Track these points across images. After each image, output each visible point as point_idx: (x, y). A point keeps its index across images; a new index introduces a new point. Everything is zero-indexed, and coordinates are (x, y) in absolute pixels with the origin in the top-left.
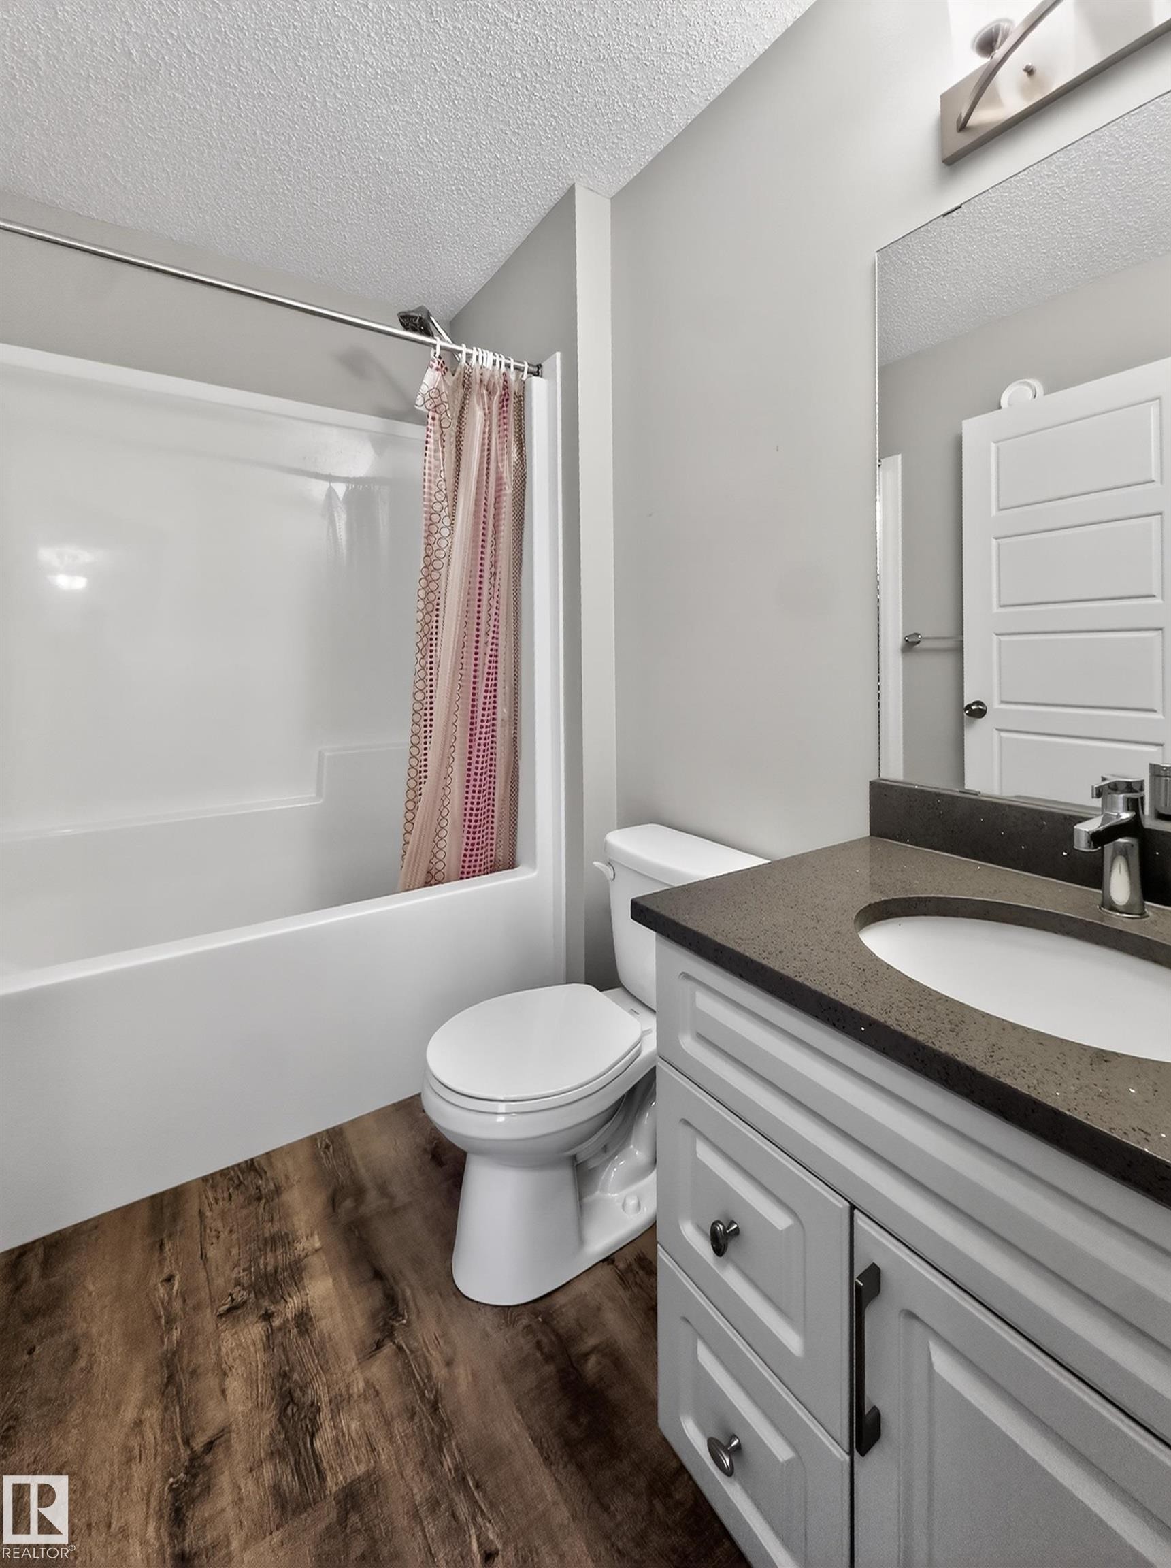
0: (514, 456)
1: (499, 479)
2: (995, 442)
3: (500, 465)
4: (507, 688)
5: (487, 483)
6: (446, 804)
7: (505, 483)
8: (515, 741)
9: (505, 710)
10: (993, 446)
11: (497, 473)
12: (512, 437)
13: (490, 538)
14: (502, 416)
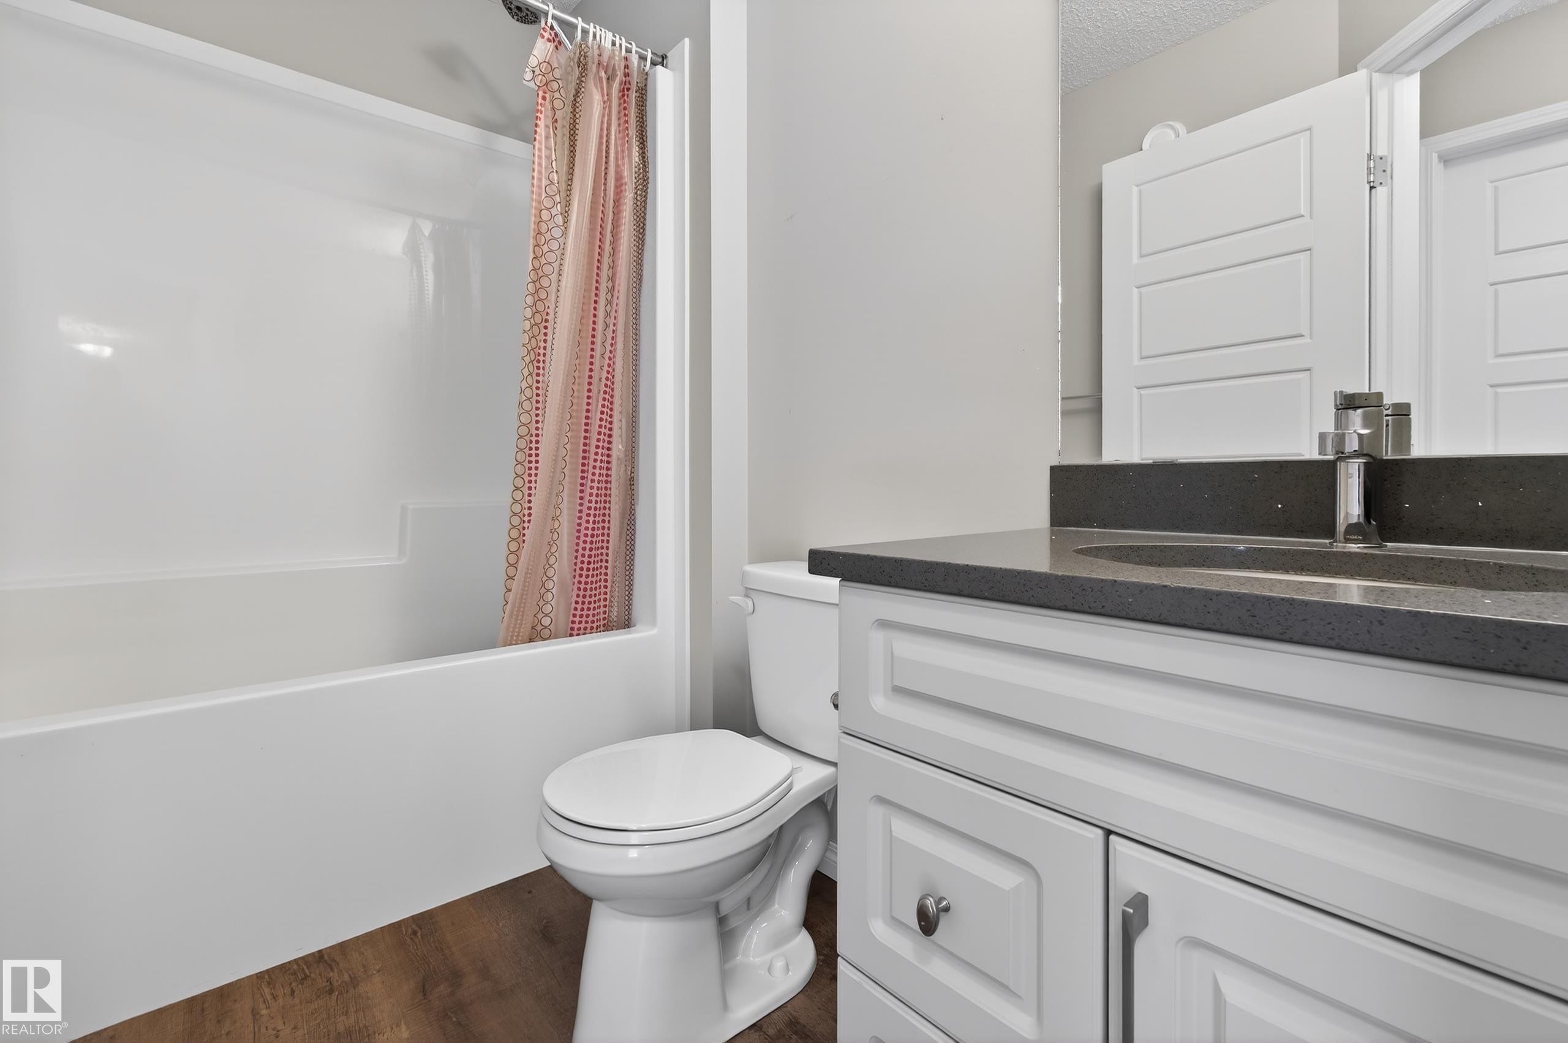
0: (636, 157)
1: (619, 178)
2: (1137, 186)
3: (620, 162)
4: (623, 420)
5: (606, 179)
6: (553, 550)
7: (626, 184)
8: (631, 484)
9: (620, 447)
10: (1135, 189)
11: (617, 172)
12: (633, 132)
13: (607, 248)
14: (622, 107)
